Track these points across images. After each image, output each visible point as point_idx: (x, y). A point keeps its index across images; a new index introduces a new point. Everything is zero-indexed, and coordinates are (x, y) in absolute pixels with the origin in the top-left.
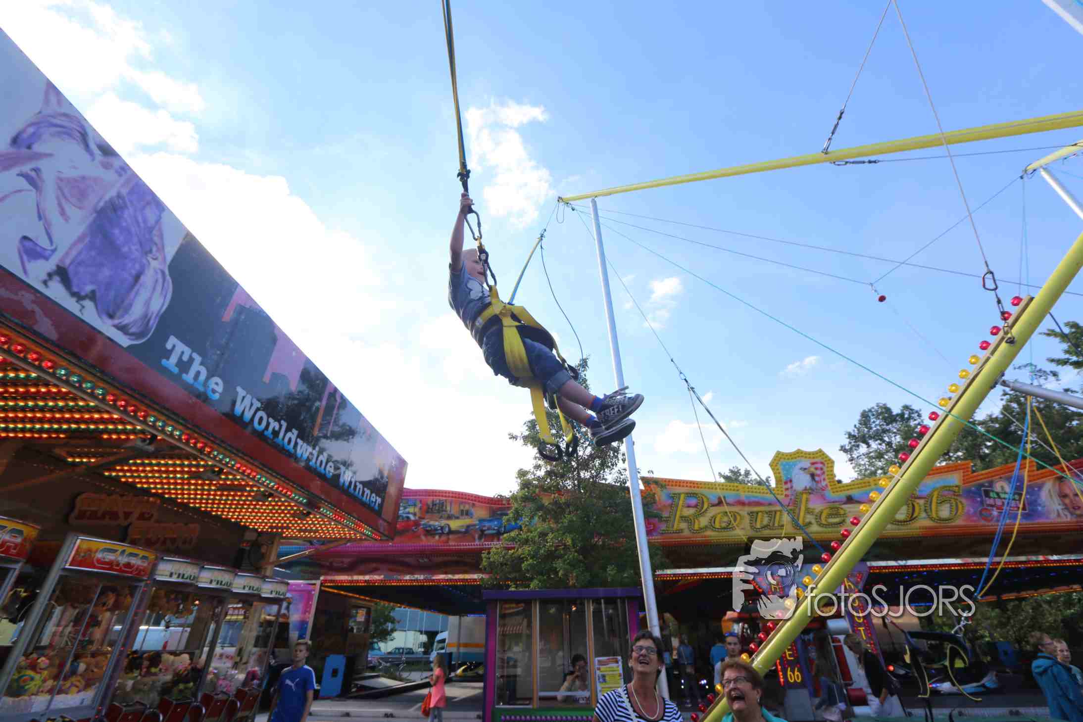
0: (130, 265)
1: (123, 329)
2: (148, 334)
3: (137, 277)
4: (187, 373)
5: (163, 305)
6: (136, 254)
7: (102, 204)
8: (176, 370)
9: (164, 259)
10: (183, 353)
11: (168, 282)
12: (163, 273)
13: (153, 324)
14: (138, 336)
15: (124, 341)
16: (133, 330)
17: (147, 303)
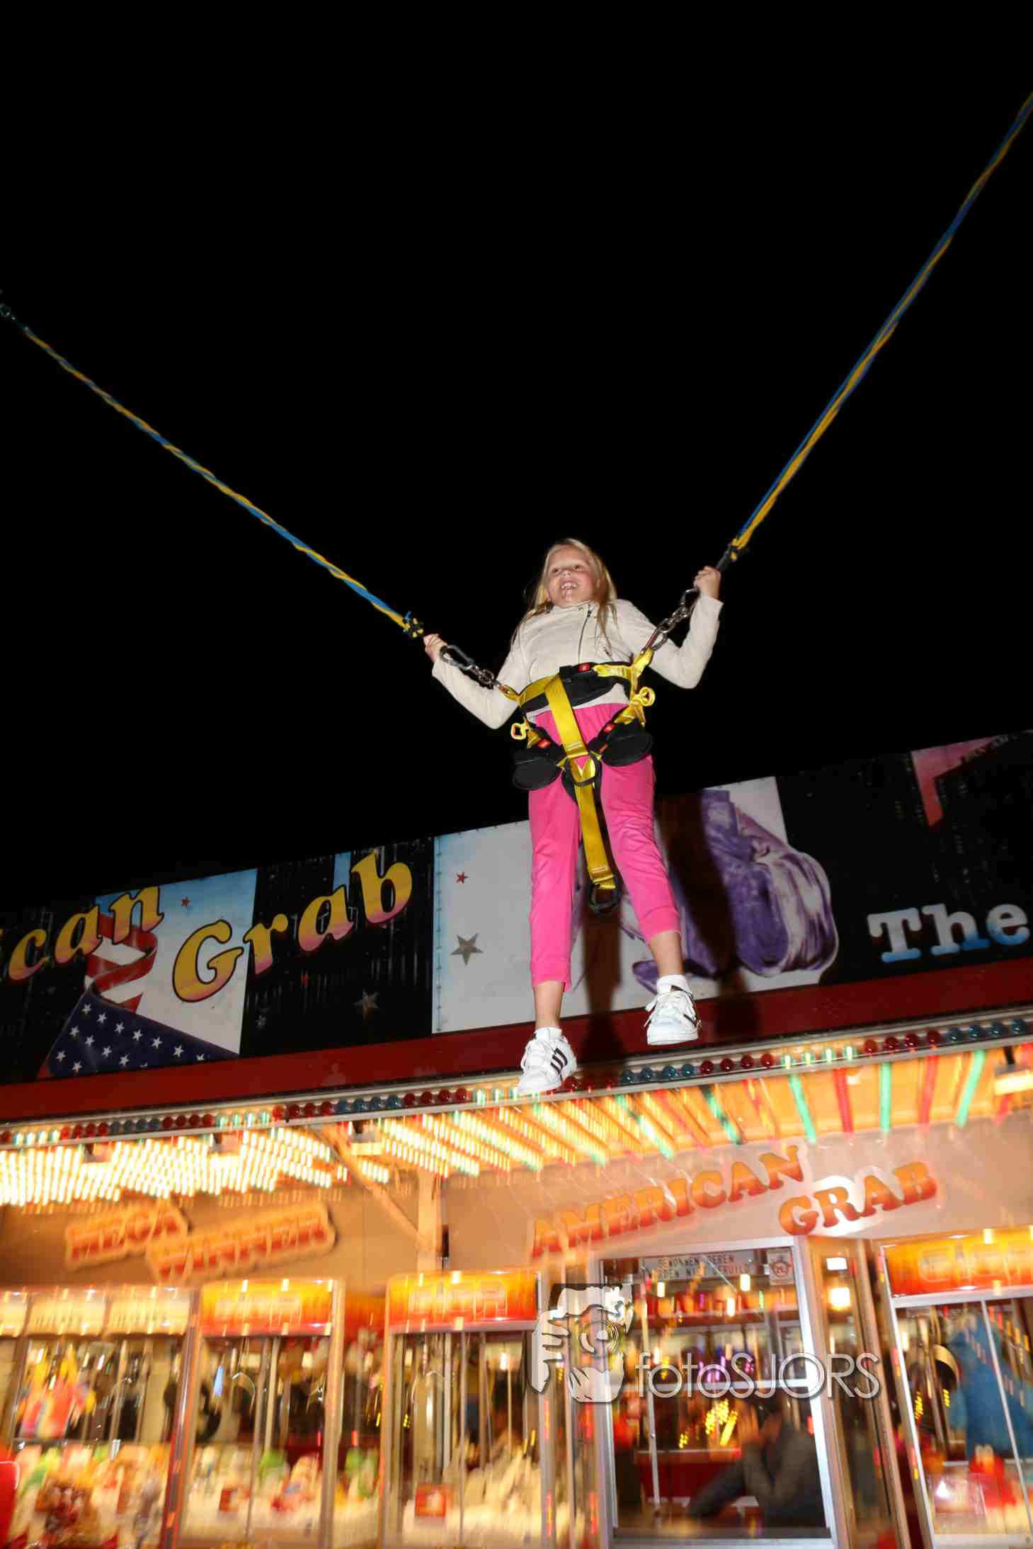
0: (744, 890)
2: (833, 945)
4: (936, 942)
5: (822, 891)
6: (742, 872)
8: (915, 953)
9: (777, 841)
10: (905, 923)
11: (807, 861)
12: (789, 857)
13: (830, 925)
14: (823, 956)
15: (810, 977)
16: (810, 956)
17: (801, 908)
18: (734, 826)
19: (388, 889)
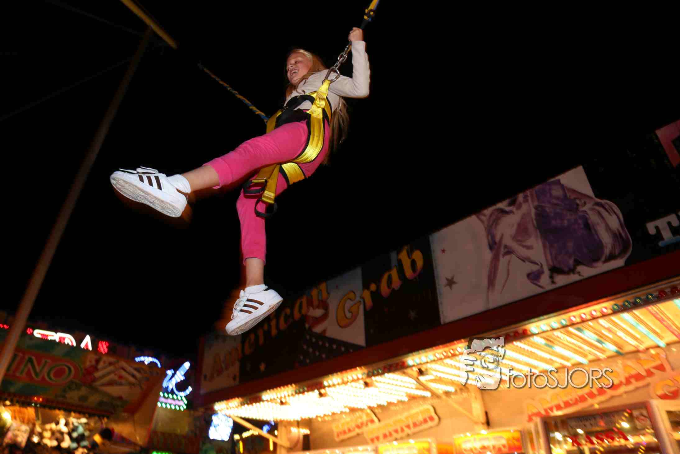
0: (576, 226)
1: (612, 257)
2: (629, 243)
3: (588, 226)
5: (618, 217)
6: (573, 217)
7: (535, 222)
8: (677, 238)
9: (589, 197)
10: (669, 223)
11: (607, 204)
12: (597, 204)
13: (625, 234)
14: (624, 251)
15: (619, 263)
16: (617, 253)
17: (608, 229)
18: (565, 195)
19: (413, 263)
